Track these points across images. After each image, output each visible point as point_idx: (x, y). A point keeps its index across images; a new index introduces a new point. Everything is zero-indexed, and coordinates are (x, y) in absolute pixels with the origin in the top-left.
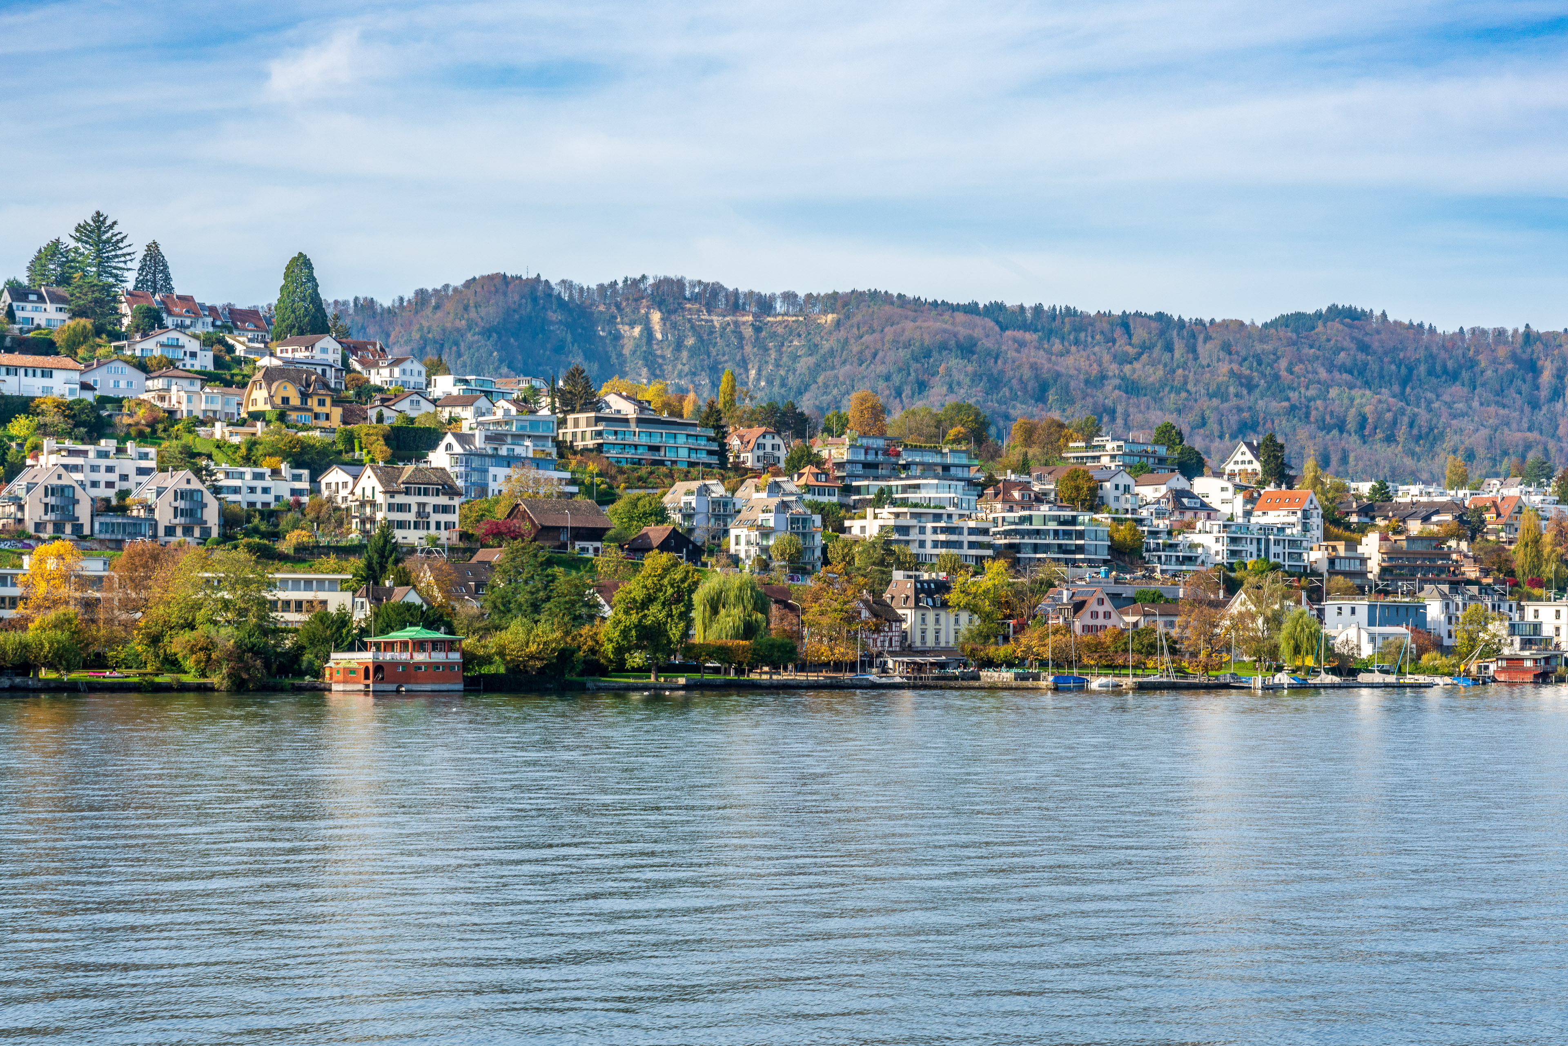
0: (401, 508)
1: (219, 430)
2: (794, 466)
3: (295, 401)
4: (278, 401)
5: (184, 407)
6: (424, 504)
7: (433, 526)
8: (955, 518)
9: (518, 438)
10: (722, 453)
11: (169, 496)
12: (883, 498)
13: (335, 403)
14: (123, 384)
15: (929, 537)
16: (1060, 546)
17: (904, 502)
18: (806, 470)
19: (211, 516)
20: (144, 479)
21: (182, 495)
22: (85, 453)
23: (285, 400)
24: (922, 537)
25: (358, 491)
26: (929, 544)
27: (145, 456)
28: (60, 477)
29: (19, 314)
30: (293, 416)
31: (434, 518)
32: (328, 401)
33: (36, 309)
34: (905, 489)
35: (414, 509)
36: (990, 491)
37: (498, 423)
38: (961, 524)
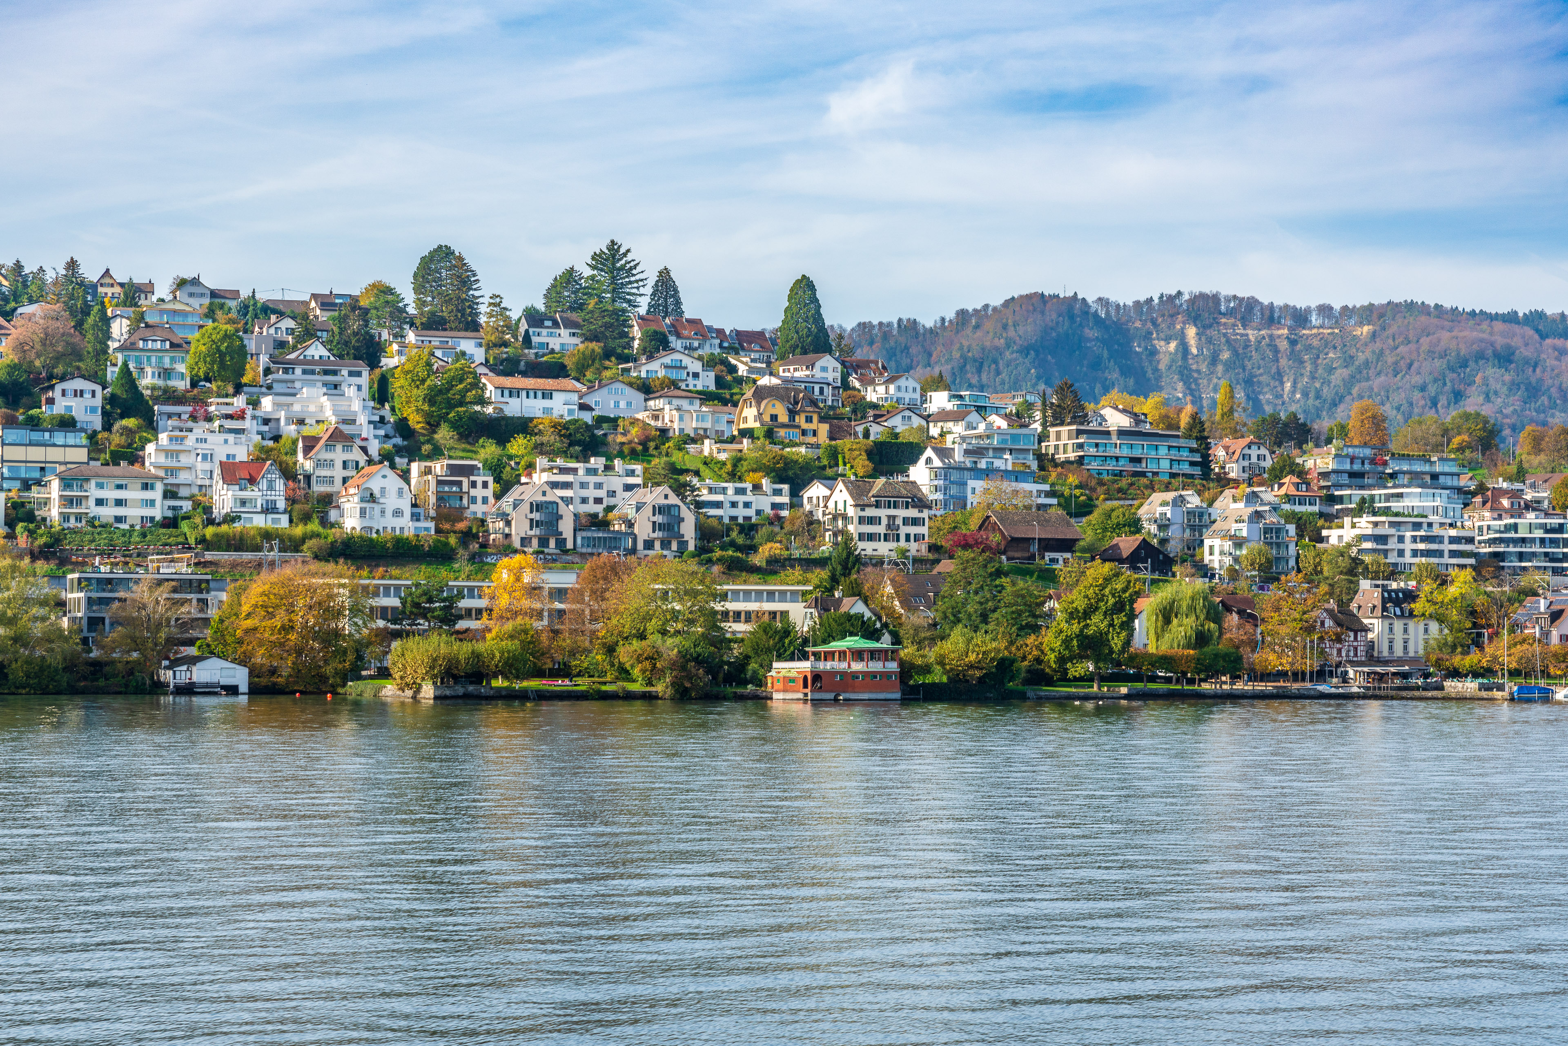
0: (872, 521)
1: (708, 447)
2: (1276, 476)
3: (783, 418)
4: (767, 418)
5: (676, 426)
6: (894, 517)
7: (903, 538)
8: (1436, 527)
9: (999, 451)
10: (1205, 464)
11: (648, 511)
12: (1365, 507)
13: (822, 420)
14: (622, 405)
15: (1408, 546)
16: (1546, 554)
17: (1386, 511)
18: (1286, 480)
19: (688, 530)
20: (628, 494)
21: (659, 510)
22: (574, 471)
23: (774, 417)
24: (1401, 546)
25: (831, 505)
26: (1408, 553)
27: (632, 473)
28: (544, 493)
29: (535, 340)
30: (782, 432)
31: (904, 530)
32: (815, 418)
33: (551, 335)
34: (1388, 498)
35: (884, 521)
36: (1478, 499)
37: (980, 437)
38: (1442, 532)
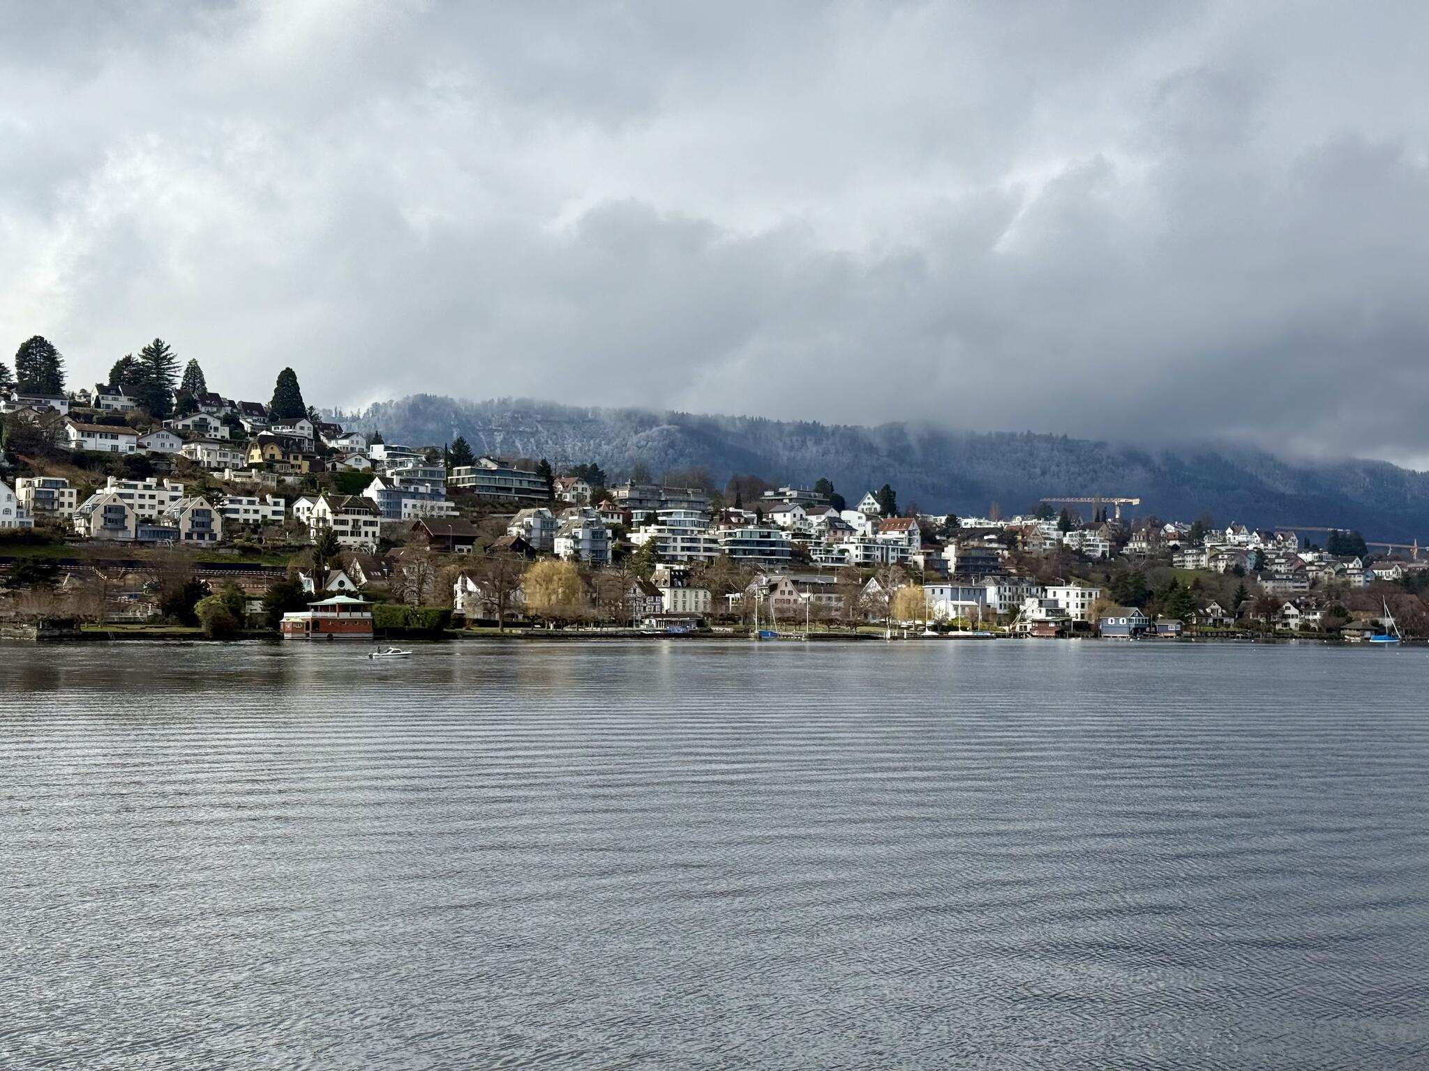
0: (344, 522)
1: (227, 474)
2: (595, 501)
3: (278, 457)
4: (267, 456)
5: (205, 459)
6: (358, 520)
7: (363, 534)
8: (696, 532)
9: (422, 482)
10: (552, 491)
11: (189, 514)
12: (650, 520)
13: (305, 458)
14: (168, 445)
15: (679, 544)
16: (760, 550)
17: (664, 523)
18: (603, 503)
20: (173, 503)
21: (196, 513)
22: (135, 487)
23: (272, 456)
24: (675, 544)
25: (315, 512)
26: (679, 549)
27: (175, 489)
28: (115, 500)
29: (102, 402)
30: (277, 466)
31: (364, 529)
32: (300, 457)
33: (115, 399)
34: (664, 514)
35: (351, 523)
36: (717, 517)
37: (408, 472)
38: (699, 536)
